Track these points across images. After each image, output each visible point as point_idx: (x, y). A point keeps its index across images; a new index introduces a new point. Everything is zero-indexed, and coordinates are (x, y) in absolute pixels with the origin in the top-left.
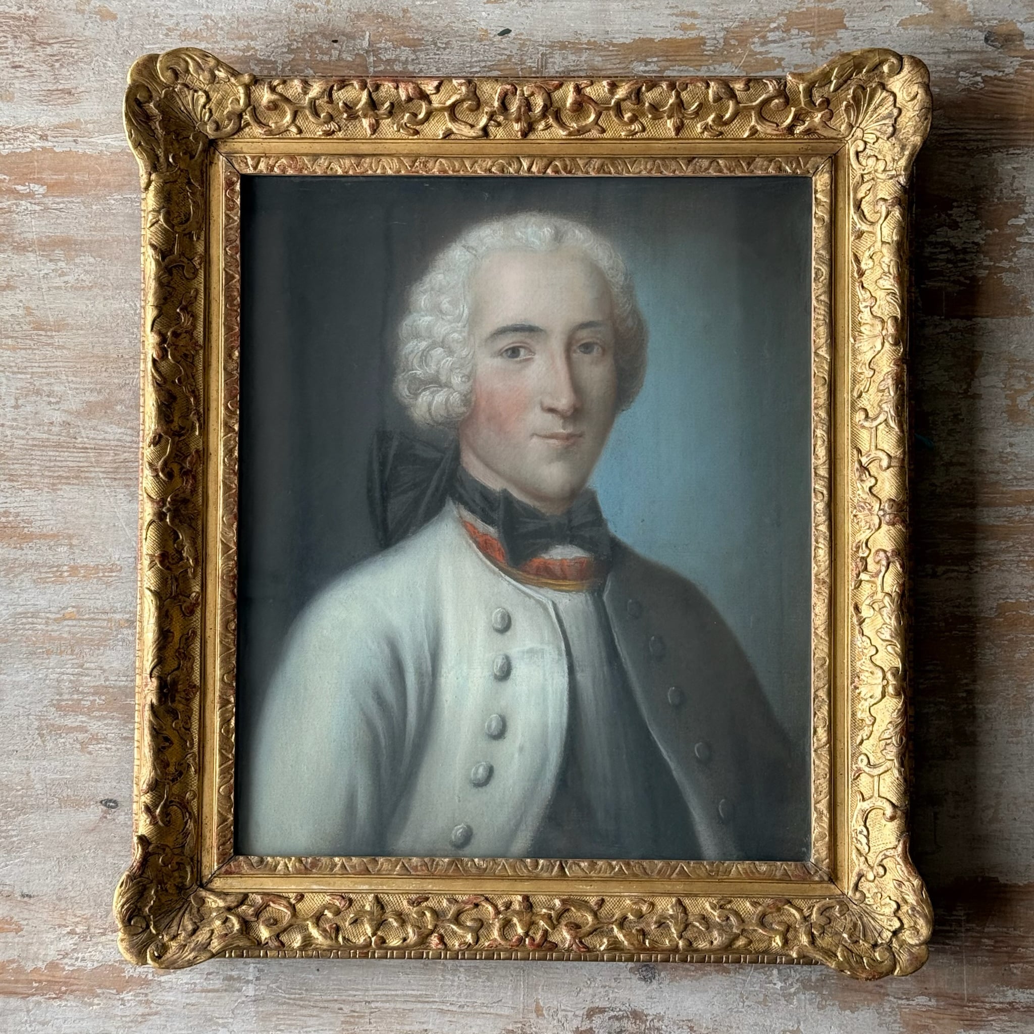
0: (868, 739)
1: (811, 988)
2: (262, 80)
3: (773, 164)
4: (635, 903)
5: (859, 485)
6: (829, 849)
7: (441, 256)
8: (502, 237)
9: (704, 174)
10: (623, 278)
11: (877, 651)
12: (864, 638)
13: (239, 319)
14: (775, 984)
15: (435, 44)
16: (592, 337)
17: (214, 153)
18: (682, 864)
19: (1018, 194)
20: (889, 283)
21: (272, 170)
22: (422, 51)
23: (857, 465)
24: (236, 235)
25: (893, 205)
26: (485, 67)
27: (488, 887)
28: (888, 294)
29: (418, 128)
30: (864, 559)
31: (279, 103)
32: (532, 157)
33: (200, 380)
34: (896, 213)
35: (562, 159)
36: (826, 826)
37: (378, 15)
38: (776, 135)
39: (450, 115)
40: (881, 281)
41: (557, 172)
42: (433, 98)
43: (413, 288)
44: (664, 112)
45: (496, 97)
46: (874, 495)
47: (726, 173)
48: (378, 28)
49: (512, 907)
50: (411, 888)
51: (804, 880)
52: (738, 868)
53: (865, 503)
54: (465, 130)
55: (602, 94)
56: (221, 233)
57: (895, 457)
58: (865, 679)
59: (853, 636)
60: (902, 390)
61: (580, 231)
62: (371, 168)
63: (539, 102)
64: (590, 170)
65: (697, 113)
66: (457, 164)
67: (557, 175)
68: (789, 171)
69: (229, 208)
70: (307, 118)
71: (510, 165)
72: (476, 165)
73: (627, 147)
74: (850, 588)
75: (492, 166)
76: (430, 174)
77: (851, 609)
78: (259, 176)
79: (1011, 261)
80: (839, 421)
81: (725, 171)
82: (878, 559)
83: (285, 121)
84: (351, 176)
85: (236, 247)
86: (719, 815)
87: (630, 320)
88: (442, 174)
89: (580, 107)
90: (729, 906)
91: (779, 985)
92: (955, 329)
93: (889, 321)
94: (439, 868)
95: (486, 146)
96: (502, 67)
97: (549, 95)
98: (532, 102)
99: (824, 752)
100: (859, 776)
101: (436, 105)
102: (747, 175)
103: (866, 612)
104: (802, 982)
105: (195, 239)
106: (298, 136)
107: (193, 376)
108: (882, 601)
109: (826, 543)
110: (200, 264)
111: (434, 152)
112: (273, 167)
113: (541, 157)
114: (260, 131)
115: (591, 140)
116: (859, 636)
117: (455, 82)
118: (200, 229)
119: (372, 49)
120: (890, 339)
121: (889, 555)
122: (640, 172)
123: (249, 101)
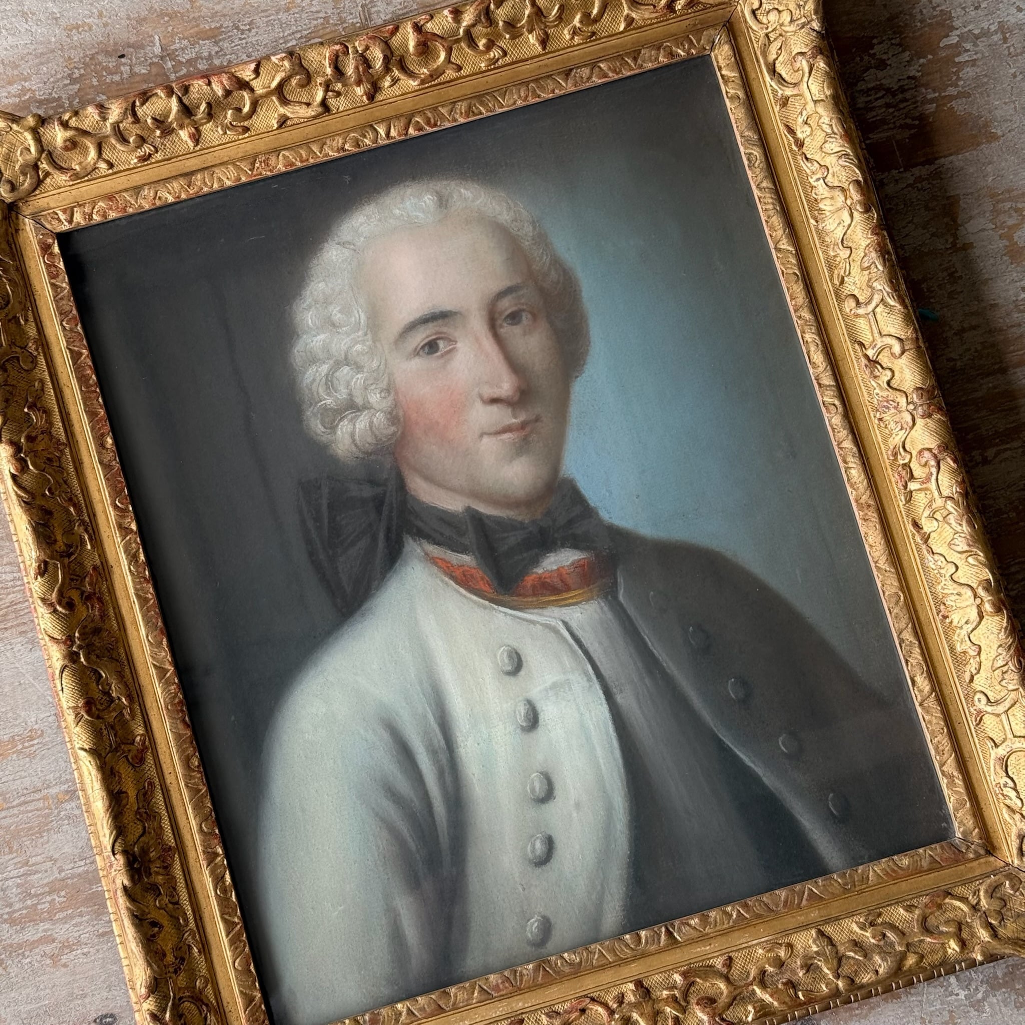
0: (978, 672)
1: (1000, 986)
2: (50, 118)
3: (662, 51)
4: (769, 951)
5: (873, 383)
6: (974, 816)
7: (315, 261)
8: (380, 220)
9: (588, 85)
10: (531, 228)
11: (957, 568)
12: (936, 557)
13: (100, 400)
14: (957, 995)
15: (237, 28)
16: (516, 305)
17: (17, 218)
18: (809, 885)
19: (941, 11)
20: (836, 145)
21: (91, 218)
22: (224, 39)
23: (864, 361)
24: (70, 305)
25: (814, 57)
26: (301, 38)
27: (589, 984)
28: (840, 157)
29: (246, 124)
30: (906, 466)
31: (77, 139)
32: (387, 121)
33: (75, 483)
34: (821, 64)
35: (421, 112)
36: (962, 790)
37: (162, 15)
38: (656, 18)
39: (279, 99)
40: (826, 145)
41: (420, 129)
42: (254, 84)
43: (294, 307)
44: (523, 27)
45: (327, 63)
46: (896, 389)
47: (613, 76)
48: (167, 28)
49: (626, 1000)
50: (498, 1013)
51: (957, 861)
52: (876, 870)
53: (888, 401)
54: (302, 111)
55: (447, 26)
56: (52, 307)
57: (907, 339)
58: (953, 604)
59: (922, 559)
60: (890, 260)
61: (466, 189)
62: (204, 184)
63: (377, 55)
64: (457, 116)
65: (560, 18)
66: (303, 153)
67: (422, 133)
68: (682, 54)
69: (53, 276)
70: (115, 148)
71: (365, 137)
72: (325, 147)
73: (492, 78)
74: (901, 504)
75: (344, 144)
76: (275, 172)
77: (910, 527)
78: (77, 231)
79: (957, 86)
80: (826, 318)
81: (611, 74)
82: (923, 461)
83: (89, 159)
84: (185, 200)
85: (74, 318)
86: (832, 812)
87: (553, 272)
88: (289, 168)
89: (425, 48)
90: (880, 920)
91: (962, 994)
92: (920, 179)
93: (851, 187)
94: (525, 978)
95: (330, 123)
96: (321, 32)
97: (386, 44)
98: (369, 57)
99: (932, 703)
100: (981, 719)
101: (260, 91)
102: (637, 72)
103: (928, 526)
104: (987, 982)
105: (22, 322)
106: (110, 171)
107: (65, 482)
108: (945, 507)
109: (857, 460)
110: (37, 350)
111: (273, 146)
112: (91, 215)
113: (397, 117)
114: (64, 177)
115: (448, 82)
116: (929, 557)
117: (273, 59)
118: (25, 309)
119: (167, 53)
120: (858, 207)
121: (936, 452)
122: (515, 103)
123: (42, 146)
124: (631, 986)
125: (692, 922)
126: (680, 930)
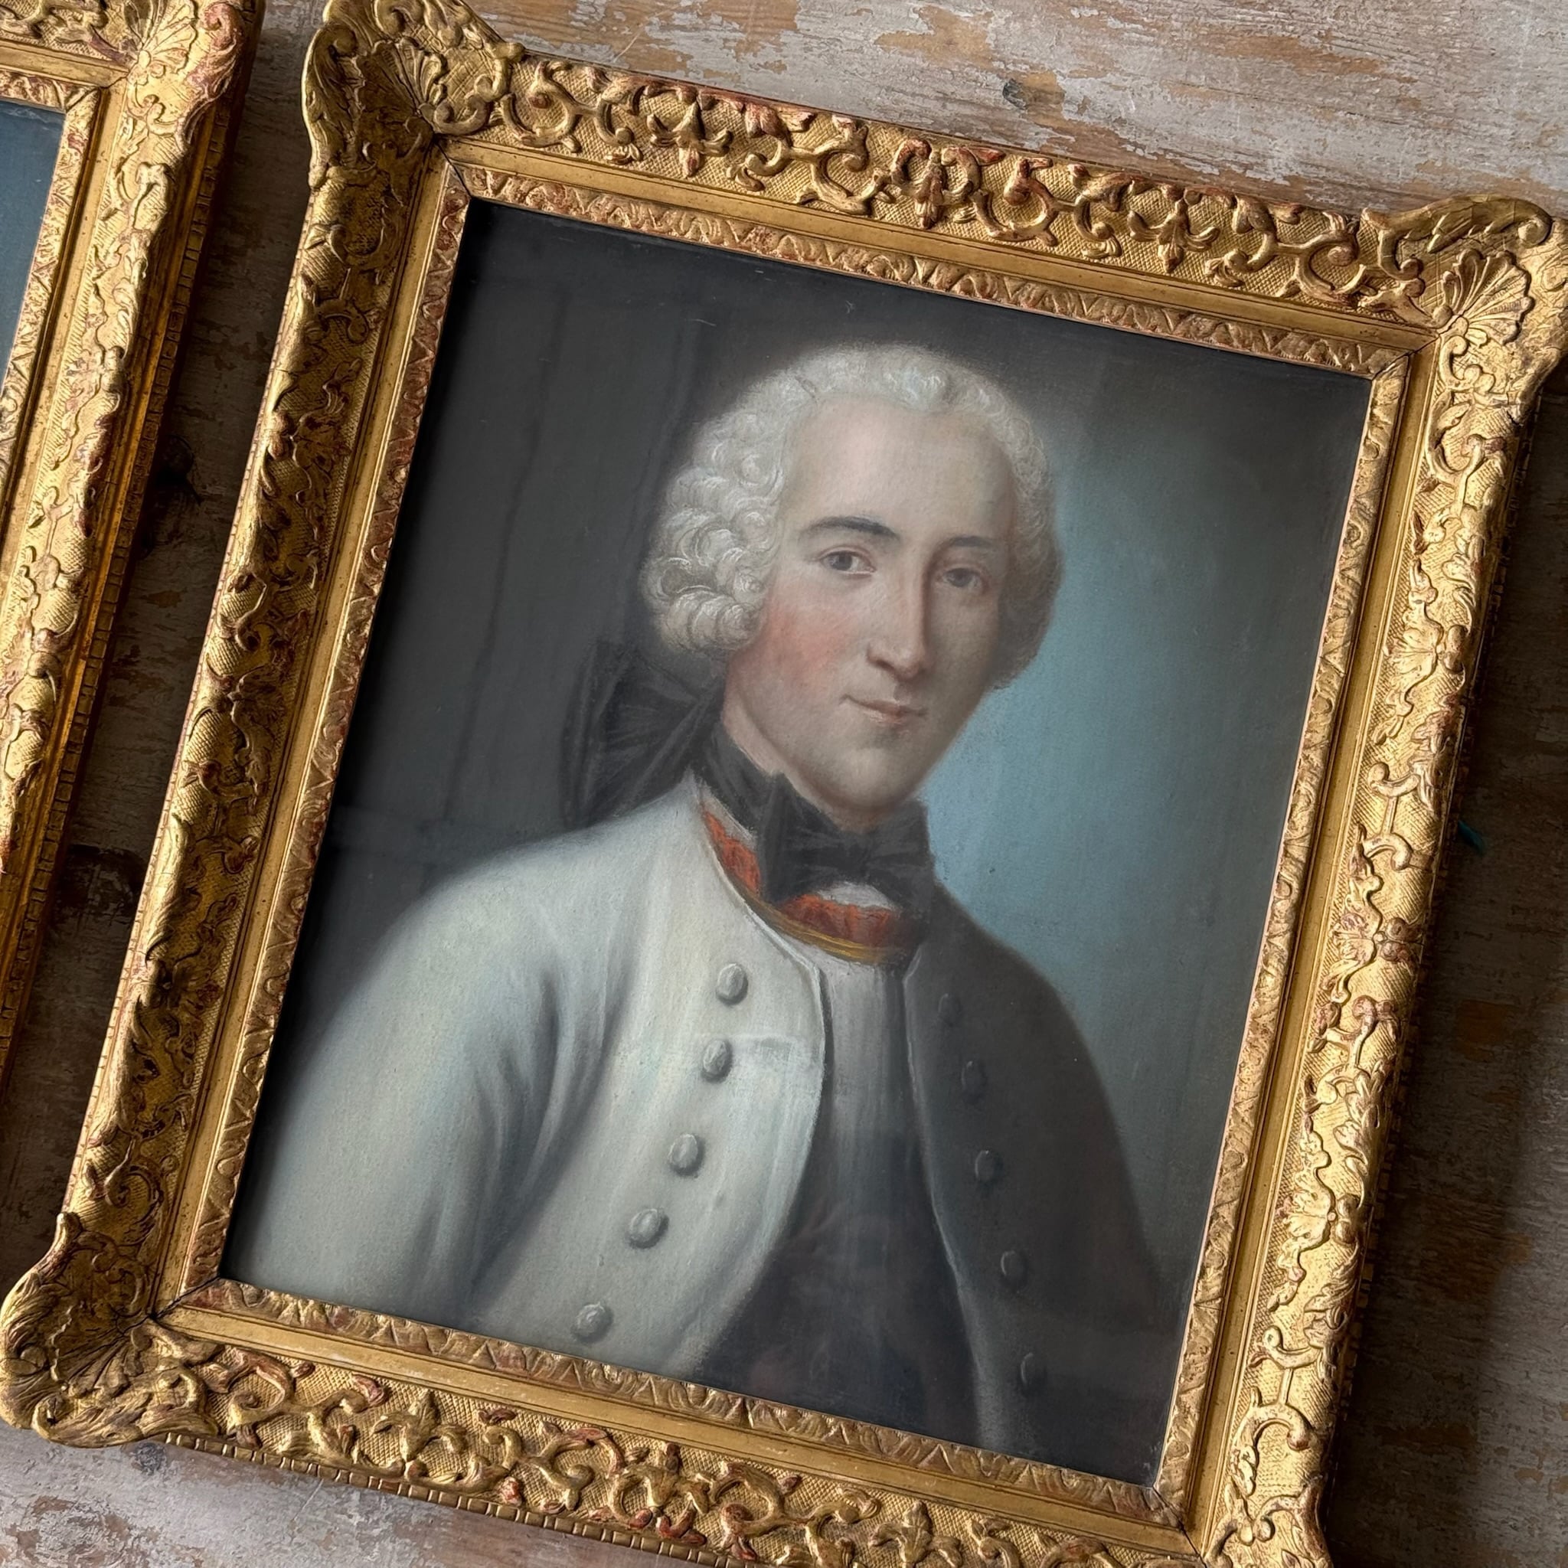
0: (1287, 1304)
3: (1314, 347)
4: (850, 1496)
5: (1352, 885)
6: (1188, 1474)
7: (759, 386)
8: (862, 376)
9: (1201, 342)
10: (1040, 479)
11: (1329, 1163)
12: (1313, 1136)
13: (419, 419)
16: (971, 562)
17: (438, 156)
20: (1463, 571)
21: (522, 200)
23: (1354, 852)
24: (443, 289)
25: (1492, 449)
28: (1458, 589)
29: (764, 180)
30: (1338, 1007)
31: (554, 98)
32: (934, 262)
33: (337, 503)
34: (1496, 463)
35: (981, 273)
36: (1190, 1433)
38: (1327, 303)
39: (818, 170)
40: (1451, 565)
41: (969, 292)
42: (797, 137)
43: (705, 427)
44: (1157, 231)
45: (896, 156)
46: (1374, 907)
47: (1237, 347)
49: (649, 1460)
50: (492, 1391)
51: (1136, 1516)
52: (1033, 1472)
53: (1356, 916)
54: (838, 198)
55: (1063, 185)
56: (421, 280)
57: (1419, 853)
58: (1301, 1204)
59: (1295, 1130)
60: (1451, 746)
61: (986, 391)
62: (678, 227)
63: (961, 177)
64: (1022, 299)
65: (1208, 243)
66: (813, 249)
67: (967, 297)
68: (1338, 363)
69: (442, 246)
70: (595, 132)
71: (898, 267)
72: (843, 256)
73: (1089, 275)
74: (1306, 1050)
75: (868, 263)
76: (768, 255)
77: (1301, 1084)
78: (500, 206)
80: (1340, 776)
81: (1235, 343)
82: (1359, 1011)
83: (558, 128)
84: (644, 234)
85: (440, 308)
86: (1019, 1375)
87: (1037, 546)
88: (786, 259)
89: (1026, 196)
90: (1003, 1534)
93: (1452, 633)
94: (544, 1368)
95: (865, 230)
97: (980, 169)
98: (952, 175)
99: (1211, 1310)
100: (1260, 1362)
101: (799, 149)
102: (1269, 356)
103: (1323, 1094)
105: (377, 282)
106: (574, 155)
107: (326, 495)
108: (1354, 1082)
109: (1281, 968)
110: (377, 321)
111: (780, 222)
112: (524, 195)
113: (948, 263)
114: (516, 135)
115: (1033, 252)
116: (1304, 1132)
117: (836, 120)
118: (389, 269)
120: (1448, 661)
121: (1379, 1008)
122: (1100, 318)
123: (508, 86)
124: (664, 1447)
125: (778, 1413)
126: (757, 1414)
